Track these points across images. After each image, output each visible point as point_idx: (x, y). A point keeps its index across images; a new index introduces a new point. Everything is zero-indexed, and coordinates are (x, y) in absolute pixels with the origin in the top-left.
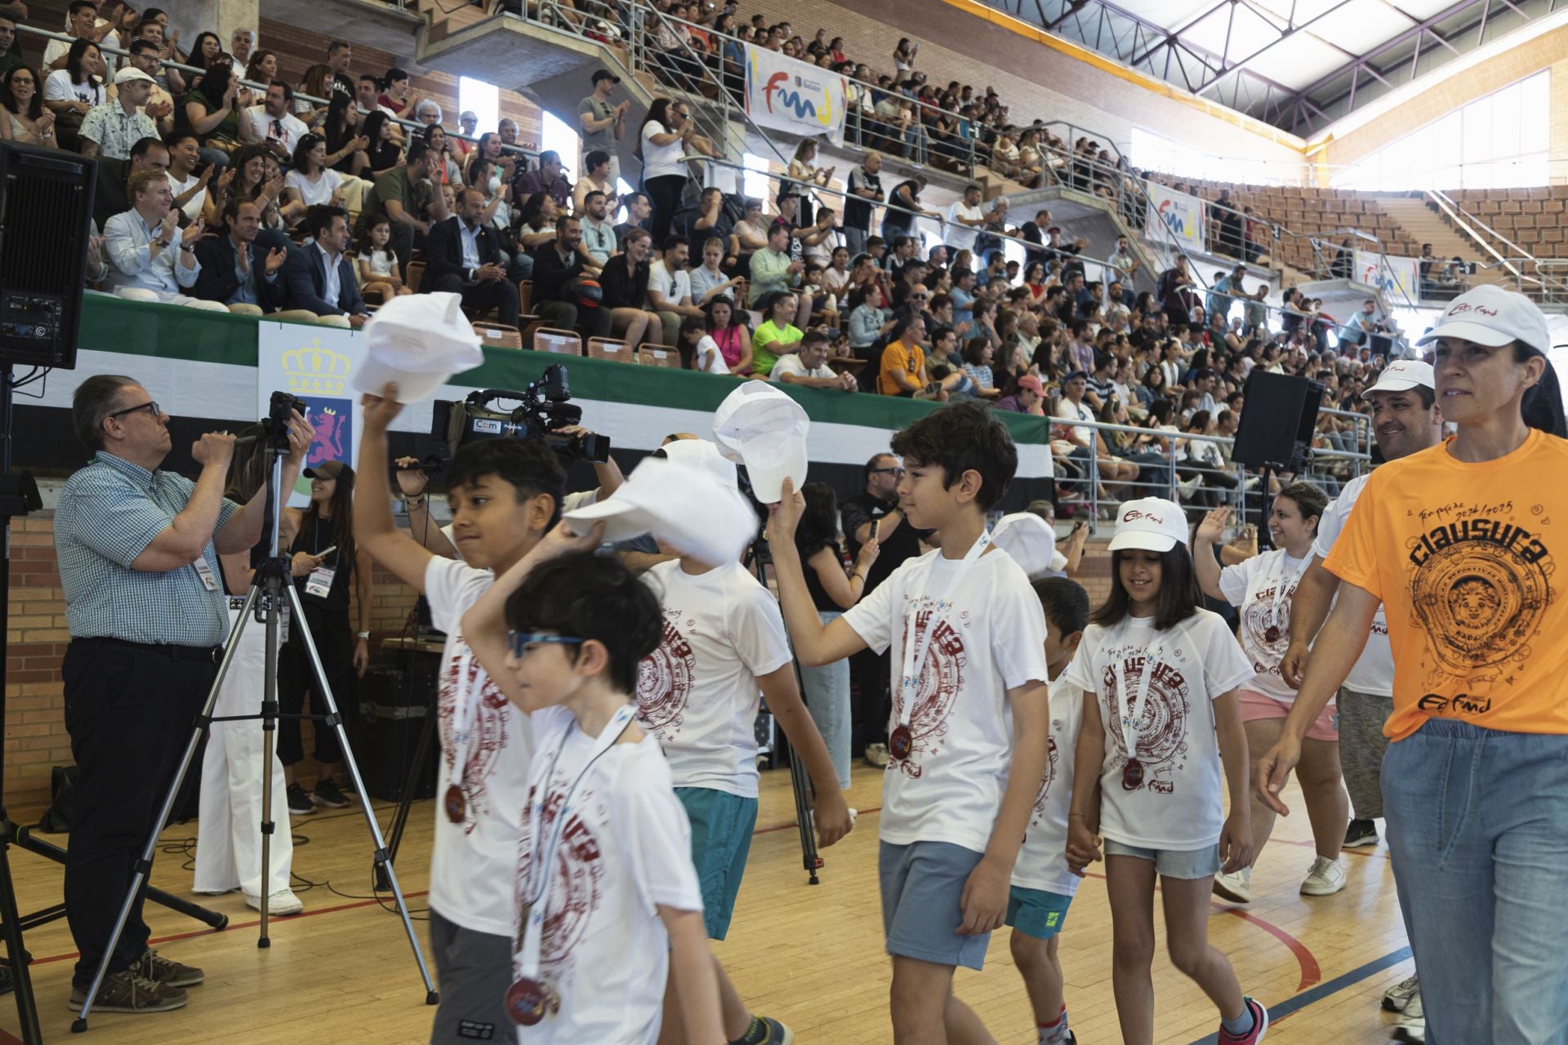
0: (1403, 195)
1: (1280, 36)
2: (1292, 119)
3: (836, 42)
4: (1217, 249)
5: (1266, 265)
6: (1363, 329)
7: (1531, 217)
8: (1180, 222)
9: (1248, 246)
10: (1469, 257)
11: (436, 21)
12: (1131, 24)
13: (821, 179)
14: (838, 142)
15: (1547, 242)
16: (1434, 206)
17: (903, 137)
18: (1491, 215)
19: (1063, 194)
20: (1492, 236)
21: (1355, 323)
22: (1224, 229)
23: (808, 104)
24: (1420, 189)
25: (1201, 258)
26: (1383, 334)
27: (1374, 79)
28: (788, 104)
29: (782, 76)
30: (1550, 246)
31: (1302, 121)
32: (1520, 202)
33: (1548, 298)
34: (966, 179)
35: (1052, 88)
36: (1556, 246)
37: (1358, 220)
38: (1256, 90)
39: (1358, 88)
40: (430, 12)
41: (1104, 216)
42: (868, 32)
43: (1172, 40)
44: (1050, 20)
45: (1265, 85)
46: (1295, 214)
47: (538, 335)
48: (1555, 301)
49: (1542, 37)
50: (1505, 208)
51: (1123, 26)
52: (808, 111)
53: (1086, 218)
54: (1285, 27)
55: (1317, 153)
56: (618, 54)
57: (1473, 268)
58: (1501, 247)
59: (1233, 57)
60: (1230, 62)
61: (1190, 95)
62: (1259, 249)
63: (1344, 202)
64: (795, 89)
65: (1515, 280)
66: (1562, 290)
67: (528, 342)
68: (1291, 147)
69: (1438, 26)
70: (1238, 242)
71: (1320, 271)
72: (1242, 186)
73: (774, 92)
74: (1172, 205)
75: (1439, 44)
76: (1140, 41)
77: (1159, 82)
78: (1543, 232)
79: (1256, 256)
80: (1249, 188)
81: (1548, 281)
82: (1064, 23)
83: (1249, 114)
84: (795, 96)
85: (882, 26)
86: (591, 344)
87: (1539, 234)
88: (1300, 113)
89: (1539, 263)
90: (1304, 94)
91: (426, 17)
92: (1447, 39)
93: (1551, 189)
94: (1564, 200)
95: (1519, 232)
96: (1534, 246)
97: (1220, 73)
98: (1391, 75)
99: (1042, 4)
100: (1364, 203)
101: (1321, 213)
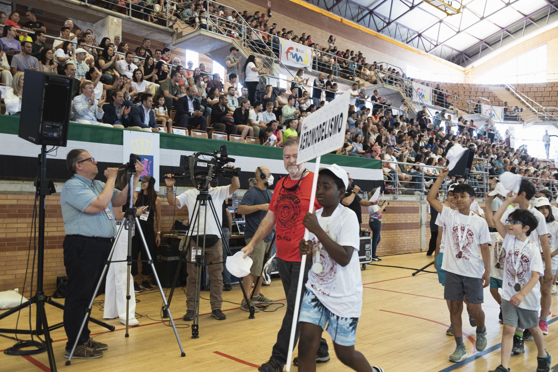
0: (497, 86)
1: (456, 33)
2: (460, 61)
3: (309, 37)
4: (436, 104)
5: (452, 109)
6: (485, 131)
7: (541, 93)
8: (423, 95)
9: (446, 103)
10: (520, 106)
11: (179, 32)
12: (406, 30)
13: (305, 82)
14: (310, 69)
15: (546, 101)
16: (508, 90)
17: (331, 68)
18: (528, 92)
19: (385, 86)
20: (528, 99)
22: (438, 97)
23: (300, 57)
24: (503, 83)
25: (430, 107)
26: (492, 132)
27: (487, 47)
28: (294, 57)
29: (292, 48)
30: (548, 102)
31: (463, 61)
32: (537, 88)
33: (547, 120)
34: (352, 82)
35: (380, 51)
36: (550, 102)
37: (483, 94)
38: (448, 52)
39: (482, 50)
40: (177, 29)
41: (398, 94)
42: (319, 33)
43: (420, 35)
44: (379, 29)
45: (451, 50)
46: (461, 92)
47: (213, 134)
48: (549, 121)
49: (544, 33)
50: (532, 90)
51: (403, 31)
52: (300, 60)
53: (392, 94)
54: (457, 30)
55: (469, 72)
56: (238, 42)
57: (522, 110)
58: (531, 103)
59: (440, 41)
61: (426, 53)
62: (449, 104)
63: (478, 88)
64: (296, 52)
65: (536, 114)
66: (552, 117)
67: (210, 136)
68: (460, 70)
69: (509, 30)
70: (443, 102)
71: (470, 111)
72: (443, 83)
73: (289, 54)
74: (421, 89)
75: (509, 36)
76: (409, 36)
77: (416, 49)
78: (545, 98)
79: (449, 106)
80: (446, 84)
81: (547, 114)
82: (384, 30)
83: (446, 59)
84: (296, 55)
85: (324, 31)
86: (230, 137)
87: (544, 99)
88: (463, 59)
89: (544, 108)
90: (464, 52)
91: (176, 30)
92: (512, 34)
93: (547, 84)
94: (552, 87)
95: (537, 98)
96: (542, 103)
97: (436, 46)
98: (493, 46)
99: (377, 24)
100: (485, 88)
101: (470, 92)
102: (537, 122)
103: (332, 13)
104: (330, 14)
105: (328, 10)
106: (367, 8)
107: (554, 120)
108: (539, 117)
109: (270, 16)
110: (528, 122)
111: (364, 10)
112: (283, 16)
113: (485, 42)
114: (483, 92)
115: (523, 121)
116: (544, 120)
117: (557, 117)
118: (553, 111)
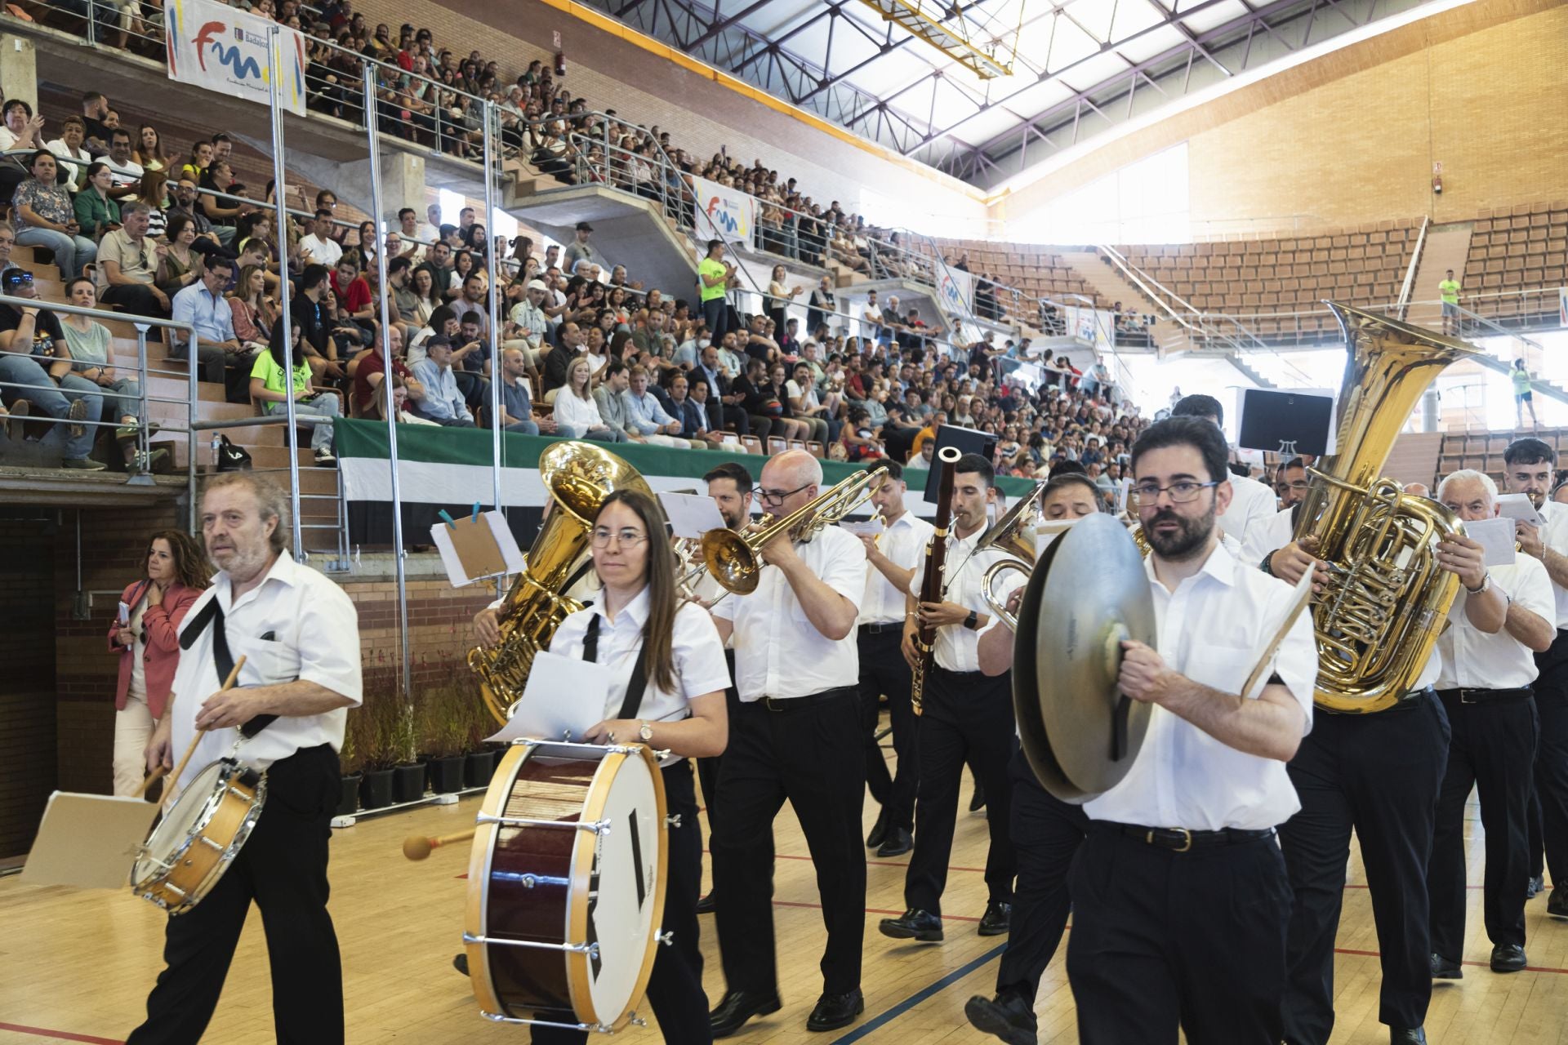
0: (1078, 249)
1: (979, 111)
2: (973, 172)
4: (979, 312)
5: (1007, 322)
6: (1097, 380)
7: (1185, 272)
8: (956, 293)
10: (1149, 310)
11: (522, 179)
12: (851, 93)
14: (750, 248)
15: (1201, 295)
16: (1107, 260)
17: (786, 240)
18: (1155, 269)
19: (905, 285)
20: (1157, 288)
21: (1091, 375)
23: (733, 220)
24: (1093, 243)
25: (970, 322)
27: (1037, 138)
28: (722, 222)
29: (715, 200)
30: (1205, 299)
31: (979, 170)
32: (1175, 258)
33: (1209, 345)
36: (1209, 298)
37: (1052, 273)
38: (942, 146)
39: (1026, 145)
41: (927, 300)
42: (668, 115)
43: (882, 106)
44: (798, 97)
45: (952, 143)
47: (769, 442)
48: (1216, 348)
49: (1181, 114)
50: (1163, 262)
52: (732, 225)
54: (982, 102)
55: (996, 204)
57: (1153, 320)
58: (1167, 298)
59: (936, 123)
60: (935, 129)
61: (901, 156)
62: (1003, 311)
63: (1038, 256)
64: (724, 209)
65: (1184, 329)
66: (1217, 338)
68: (976, 199)
69: (1094, 96)
70: (991, 306)
73: (713, 213)
74: (949, 279)
75: (1091, 110)
76: (858, 104)
77: (873, 143)
78: (1197, 286)
79: (1002, 316)
81: (1209, 332)
83: (940, 169)
84: (725, 215)
85: (679, 109)
87: (1193, 285)
88: (977, 166)
89: (1201, 316)
90: (982, 149)
92: (1099, 107)
93: (1195, 247)
94: (1208, 257)
95: (1179, 286)
96: (1192, 298)
97: (927, 138)
98: (1052, 135)
99: (788, 76)
100: (1053, 257)
101: (1022, 267)
102: (1191, 352)
103: (692, 58)
104: (691, 61)
105: (686, 48)
106: (763, 37)
107: (1226, 346)
108: (1193, 338)
109: (560, 73)
110: (1168, 351)
111: (756, 41)
112: (588, 70)
113: (1036, 126)
114: (1051, 269)
115: (1157, 347)
116: (1202, 346)
117: (1234, 337)
118: (1218, 323)
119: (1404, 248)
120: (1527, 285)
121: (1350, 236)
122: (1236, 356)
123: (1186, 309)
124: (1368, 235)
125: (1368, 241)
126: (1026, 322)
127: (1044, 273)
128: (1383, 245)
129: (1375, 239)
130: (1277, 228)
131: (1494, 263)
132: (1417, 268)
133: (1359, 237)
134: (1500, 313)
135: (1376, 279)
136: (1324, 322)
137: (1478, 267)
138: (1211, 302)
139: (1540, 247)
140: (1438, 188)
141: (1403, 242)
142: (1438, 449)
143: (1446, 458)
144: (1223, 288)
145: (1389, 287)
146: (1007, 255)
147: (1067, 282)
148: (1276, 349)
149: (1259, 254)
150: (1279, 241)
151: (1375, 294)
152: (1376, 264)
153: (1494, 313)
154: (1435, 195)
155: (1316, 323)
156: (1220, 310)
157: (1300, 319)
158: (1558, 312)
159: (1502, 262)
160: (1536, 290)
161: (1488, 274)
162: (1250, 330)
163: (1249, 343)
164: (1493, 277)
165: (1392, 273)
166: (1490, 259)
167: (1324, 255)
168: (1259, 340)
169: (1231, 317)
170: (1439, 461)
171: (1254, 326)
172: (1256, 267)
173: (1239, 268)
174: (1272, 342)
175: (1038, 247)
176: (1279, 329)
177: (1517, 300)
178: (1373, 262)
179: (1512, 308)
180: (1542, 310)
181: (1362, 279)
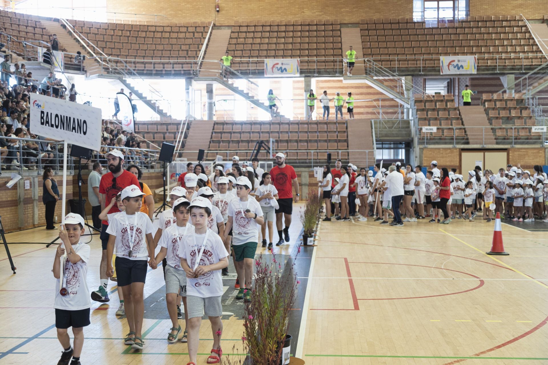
0: (50, 19)
5: (5, 52)
6: (48, 84)
7: (102, 36)
15: (109, 48)
16: (64, 27)
18: (88, 33)
20: (89, 43)
24: (58, 17)
30: (110, 50)
32: (98, 29)
33: (111, 72)
36: (113, 50)
37: (34, 30)
48: (114, 74)
50: (92, 31)
57: (84, 57)
58: (92, 48)
63: (28, 20)
65: (100, 64)
66: (116, 69)
71: (26, 56)
78: (108, 43)
79: (1, 48)
81: (112, 66)
87: (106, 43)
89: (108, 58)
93: (109, 25)
94: (114, 30)
95: (99, 42)
96: (105, 49)
100: (36, 22)
101: (19, 25)
102: (102, 75)
107: (119, 73)
108: (104, 68)
110: (91, 74)
114: (34, 28)
115: (86, 71)
116: (108, 73)
117: (123, 69)
118: (117, 62)
119: (202, 35)
120: (252, 57)
121: (179, 27)
122: (124, 79)
123: (101, 54)
124: (187, 27)
125: (187, 30)
126: (15, 53)
127: (30, 29)
128: (193, 33)
129: (190, 30)
130: (147, 20)
131: (240, 46)
132: (207, 45)
133: (184, 28)
134: (241, 68)
135: (189, 48)
136: (166, 66)
137: (233, 47)
138: (114, 52)
139: (258, 41)
140: (218, 9)
141: (202, 32)
142: (212, 128)
143: (215, 132)
144: (120, 46)
145: (195, 52)
146: (11, 18)
147: (42, 35)
148: (143, 77)
149: (138, 31)
150: (148, 26)
151: (189, 55)
152: (189, 41)
153: (238, 68)
154: (216, 12)
155: (162, 66)
156: (118, 56)
157: (154, 64)
158: (263, 70)
159: (242, 46)
160: (256, 59)
161: (237, 50)
162: (131, 67)
163: (130, 73)
164: (238, 52)
165: (197, 46)
166: (238, 44)
167: (167, 35)
168: (135, 72)
169: (122, 59)
170: (212, 133)
171: (133, 65)
172: (136, 37)
173: (128, 37)
174: (141, 73)
175: (29, 16)
176: (145, 67)
177: (248, 63)
178: (189, 40)
179: (245, 67)
180: (258, 68)
181: (183, 47)
